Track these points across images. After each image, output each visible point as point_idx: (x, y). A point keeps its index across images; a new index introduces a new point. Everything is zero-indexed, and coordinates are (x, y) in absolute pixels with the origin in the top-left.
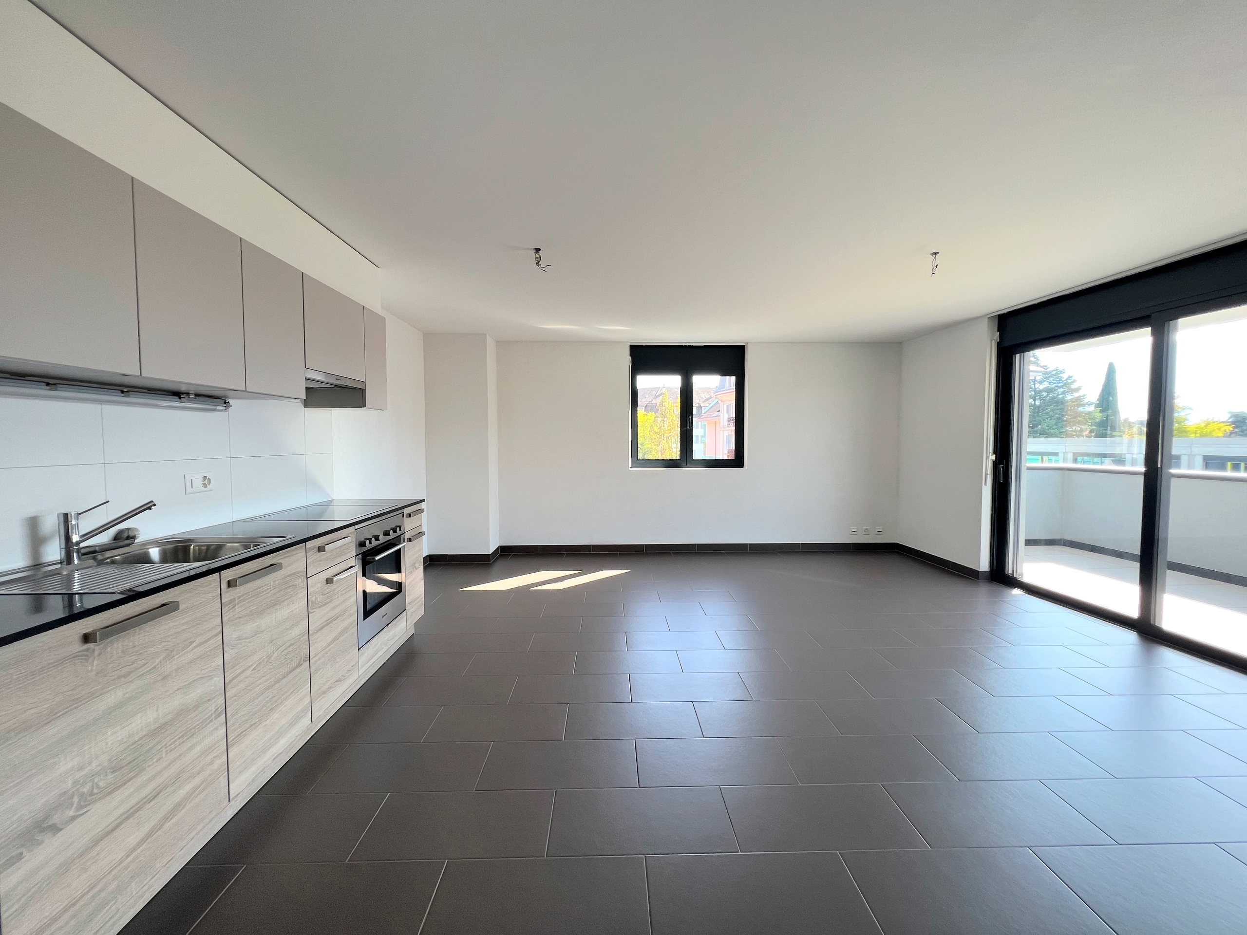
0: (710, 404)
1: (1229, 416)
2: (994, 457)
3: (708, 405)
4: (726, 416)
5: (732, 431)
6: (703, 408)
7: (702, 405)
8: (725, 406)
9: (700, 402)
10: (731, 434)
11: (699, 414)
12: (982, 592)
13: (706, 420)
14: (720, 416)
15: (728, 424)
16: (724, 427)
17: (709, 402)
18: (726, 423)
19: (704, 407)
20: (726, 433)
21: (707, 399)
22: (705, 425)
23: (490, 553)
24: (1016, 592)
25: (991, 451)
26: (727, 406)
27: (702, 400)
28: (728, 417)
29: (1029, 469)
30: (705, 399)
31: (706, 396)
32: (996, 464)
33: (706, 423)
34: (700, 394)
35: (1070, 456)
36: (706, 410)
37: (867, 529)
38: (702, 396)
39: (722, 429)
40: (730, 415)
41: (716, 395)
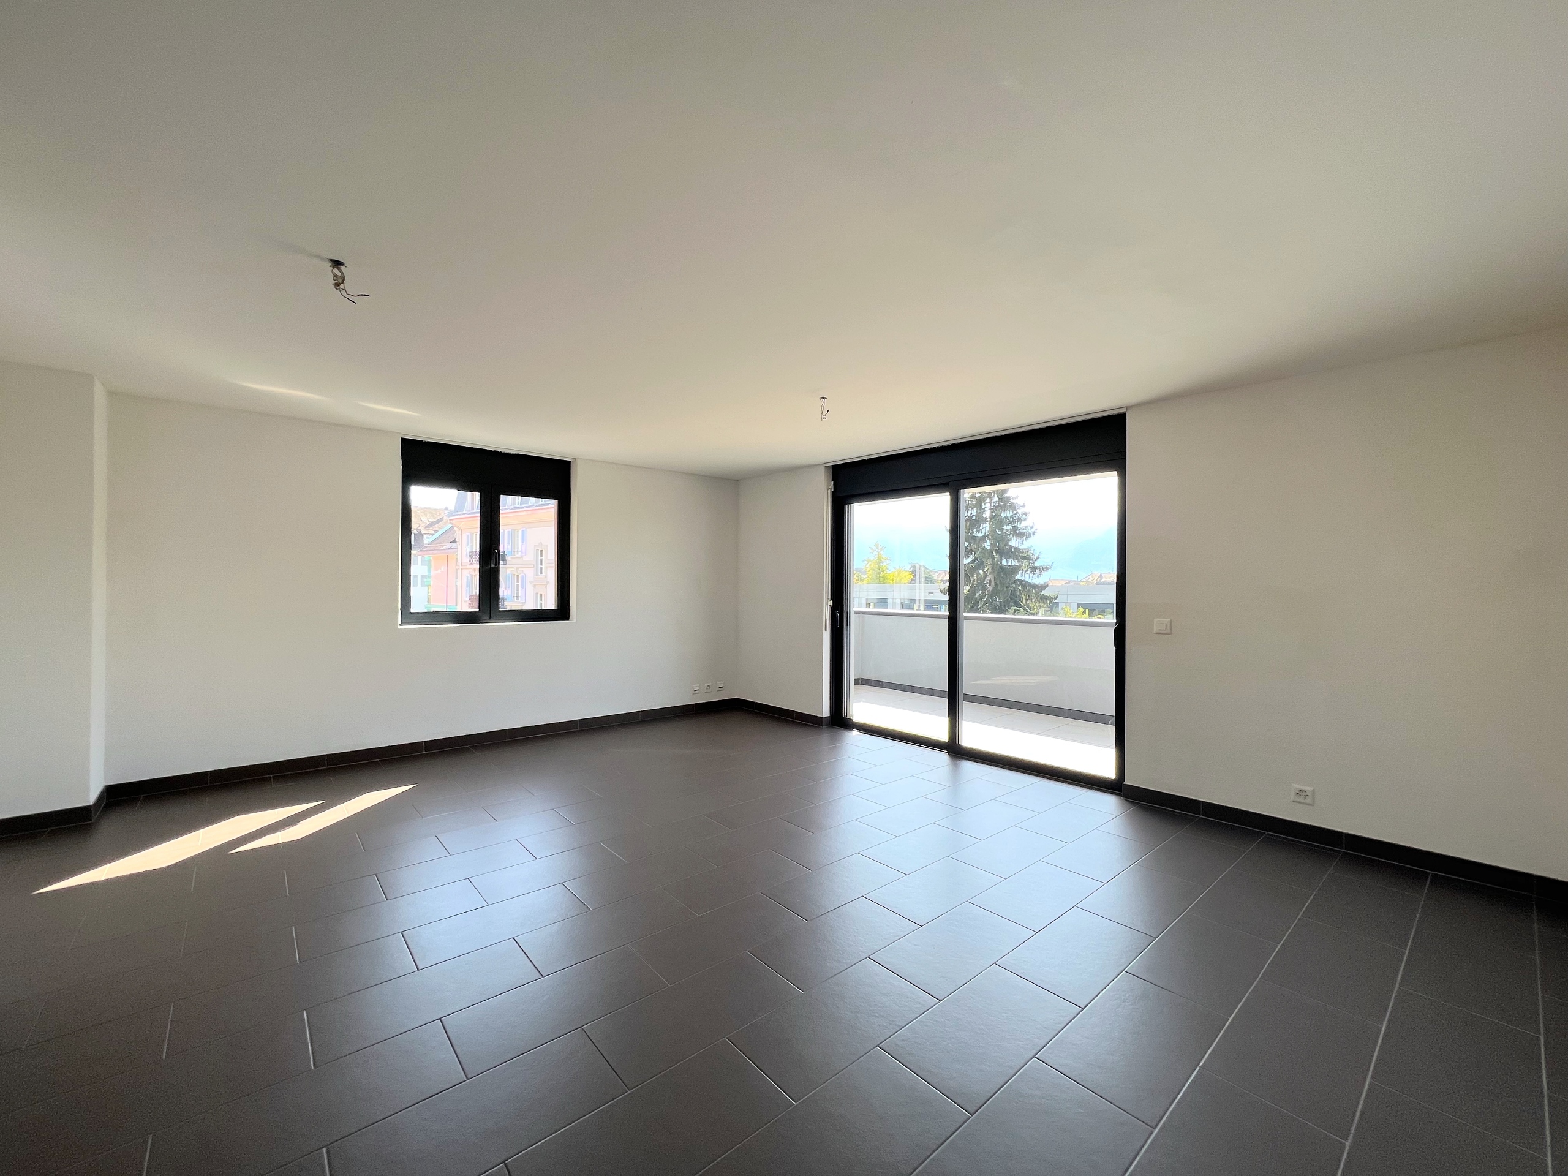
0: (436, 531)
1: (910, 566)
2: (831, 603)
3: (433, 532)
4: (467, 550)
5: (475, 569)
6: (425, 536)
7: (423, 531)
8: (465, 536)
9: (419, 528)
10: (474, 574)
11: (421, 547)
12: (824, 736)
13: (433, 554)
14: (457, 548)
15: (470, 561)
16: (463, 564)
17: (434, 529)
18: (466, 560)
19: (427, 534)
20: (466, 573)
21: (431, 525)
22: (430, 561)
23: (91, 803)
24: (855, 733)
25: (829, 597)
26: (468, 536)
27: (423, 525)
28: (468, 550)
29: (856, 613)
30: (428, 523)
31: (430, 520)
32: (833, 609)
33: (431, 558)
34: (419, 516)
35: (864, 601)
36: (431, 540)
37: (709, 686)
38: (423, 520)
39: (460, 567)
40: (472, 547)
41: (451, 520)
